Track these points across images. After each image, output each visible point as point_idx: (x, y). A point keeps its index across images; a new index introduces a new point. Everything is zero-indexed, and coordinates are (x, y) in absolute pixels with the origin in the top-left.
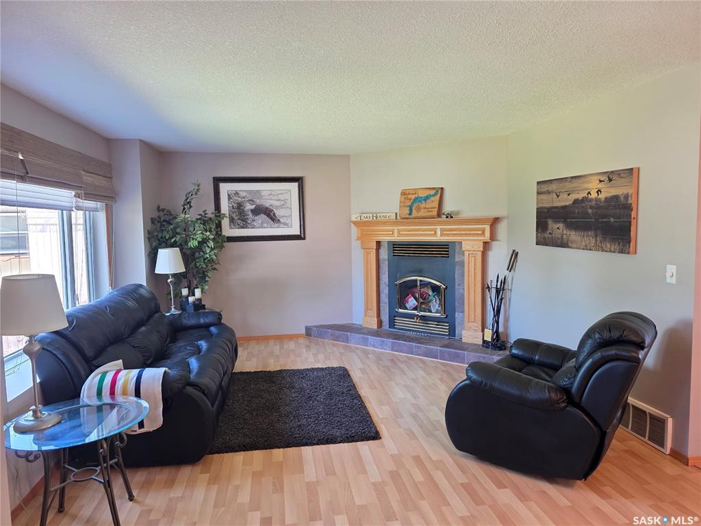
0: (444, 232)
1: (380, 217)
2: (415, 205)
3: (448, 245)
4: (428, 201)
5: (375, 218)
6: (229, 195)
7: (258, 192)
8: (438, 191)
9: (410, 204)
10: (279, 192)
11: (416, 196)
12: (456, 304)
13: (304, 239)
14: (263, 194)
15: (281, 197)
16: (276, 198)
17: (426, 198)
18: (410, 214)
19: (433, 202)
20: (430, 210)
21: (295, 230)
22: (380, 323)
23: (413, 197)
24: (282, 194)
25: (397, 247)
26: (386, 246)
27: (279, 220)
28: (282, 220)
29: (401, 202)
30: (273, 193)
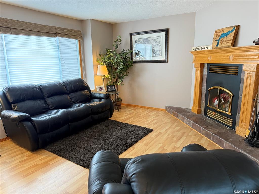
0: (235, 57)
1: (205, 48)
2: (221, 39)
3: (238, 67)
4: (228, 36)
5: (202, 49)
6: (136, 41)
7: (147, 38)
8: (234, 28)
9: (218, 39)
10: (156, 38)
11: (222, 33)
13: (167, 62)
14: (149, 40)
15: (158, 40)
16: (155, 41)
17: (228, 34)
18: (217, 46)
19: (230, 36)
20: (228, 42)
21: (163, 58)
23: (220, 34)
24: (158, 39)
26: (207, 67)
27: (156, 52)
28: (157, 53)
29: (214, 38)
30: (154, 39)
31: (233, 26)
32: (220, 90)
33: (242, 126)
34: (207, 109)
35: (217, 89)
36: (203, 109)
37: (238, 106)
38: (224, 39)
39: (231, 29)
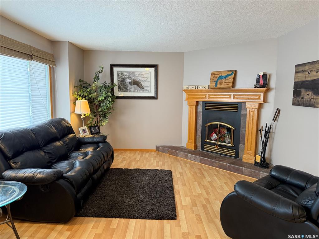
0: (236, 97)
1: (200, 87)
2: (219, 81)
4: (227, 78)
5: (197, 88)
6: (118, 74)
7: (134, 72)
8: (233, 73)
9: (216, 80)
10: (144, 73)
11: (220, 75)
12: (240, 139)
13: (157, 99)
14: (136, 74)
15: (145, 76)
16: (143, 76)
17: (226, 77)
18: (216, 86)
19: (230, 79)
20: (228, 83)
21: (153, 95)
22: (196, 147)
23: (218, 76)
24: (146, 74)
25: (207, 105)
26: (202, 104)
27: (144, 88)
28: (145, 88)
29: (211, 79)
30: (141, 73)
31: (231, 71)
32: (220, 125)
33: (248, 154)
34: (204, 144)
35: (217, 124)
36: (199, 144)
37: (240, 137)
38: (223, 81)
39: (230, 73)
